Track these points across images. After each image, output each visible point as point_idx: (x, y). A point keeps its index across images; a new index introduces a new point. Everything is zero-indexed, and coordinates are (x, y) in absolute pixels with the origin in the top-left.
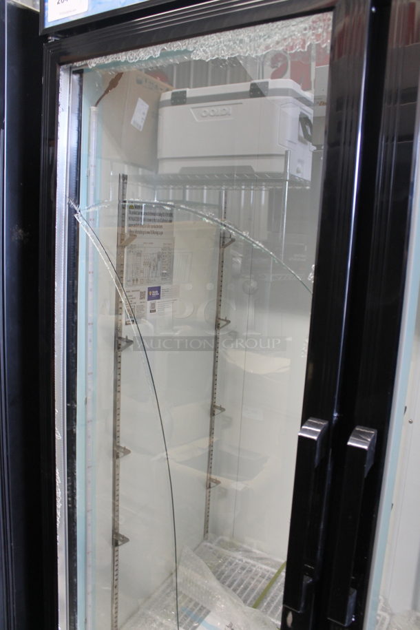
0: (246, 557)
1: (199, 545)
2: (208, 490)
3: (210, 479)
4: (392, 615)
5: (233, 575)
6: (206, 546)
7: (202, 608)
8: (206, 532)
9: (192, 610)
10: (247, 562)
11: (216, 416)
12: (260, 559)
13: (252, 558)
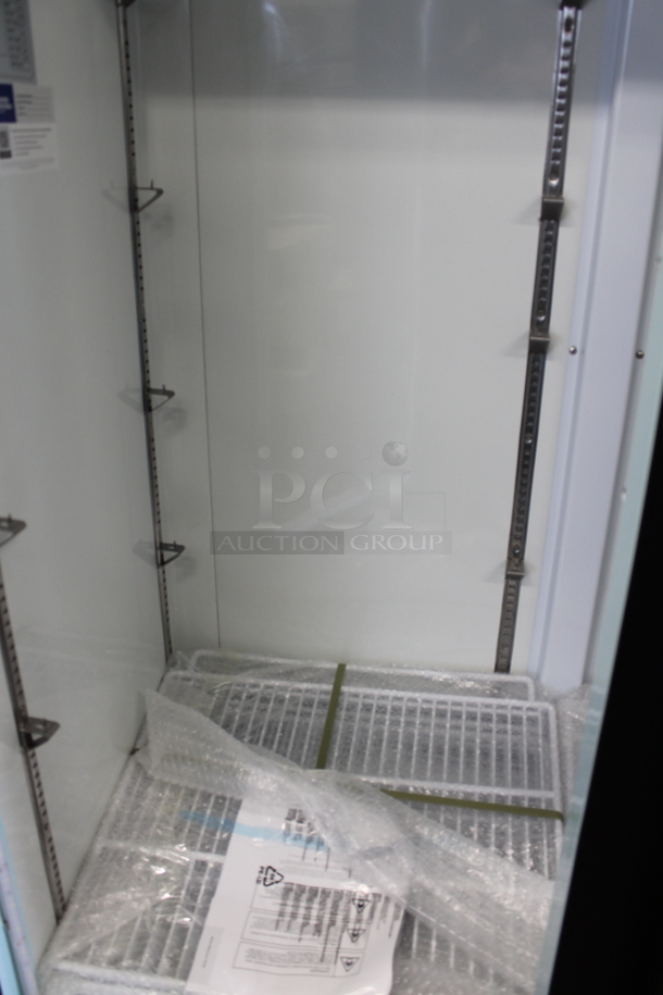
0: (264, 677)
1: (162, 679)
2: (161, 570)
3: (162, 547)
4: (555, 702)
5: (252, 718)
6: (176, 678)
7: (220, 801)
8: (169, 651)
9: (201, 810)
10: (268, 687)
11: (154, 413)
12: (289, 674)
13: (277, 676)
